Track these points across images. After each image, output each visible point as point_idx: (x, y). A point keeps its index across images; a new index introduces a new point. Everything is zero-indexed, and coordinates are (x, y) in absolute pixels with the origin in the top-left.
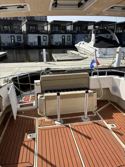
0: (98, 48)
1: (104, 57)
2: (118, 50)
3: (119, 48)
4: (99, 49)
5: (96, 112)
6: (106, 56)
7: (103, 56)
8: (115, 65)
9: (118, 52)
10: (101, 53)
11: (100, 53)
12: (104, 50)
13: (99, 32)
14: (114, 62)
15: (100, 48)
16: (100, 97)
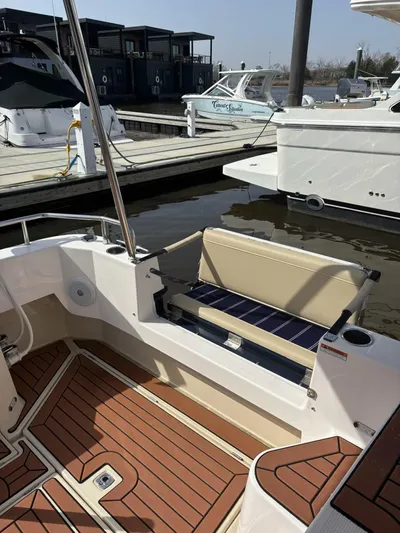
0: (10, 108)
1: (42, 143)
2: (77, 117)
3: (78, 107)
4: (14, 111)
5: (17, 432)
6: (49, 140)
7: (38, 140)
8: (80, 171)
9: (78, 124)
10: (26, 129)
11: (22, 129)
12: (34, 115)
13: (9, 50)
14: (75, 160)
15: (17, 108)
16: (21, 351)
